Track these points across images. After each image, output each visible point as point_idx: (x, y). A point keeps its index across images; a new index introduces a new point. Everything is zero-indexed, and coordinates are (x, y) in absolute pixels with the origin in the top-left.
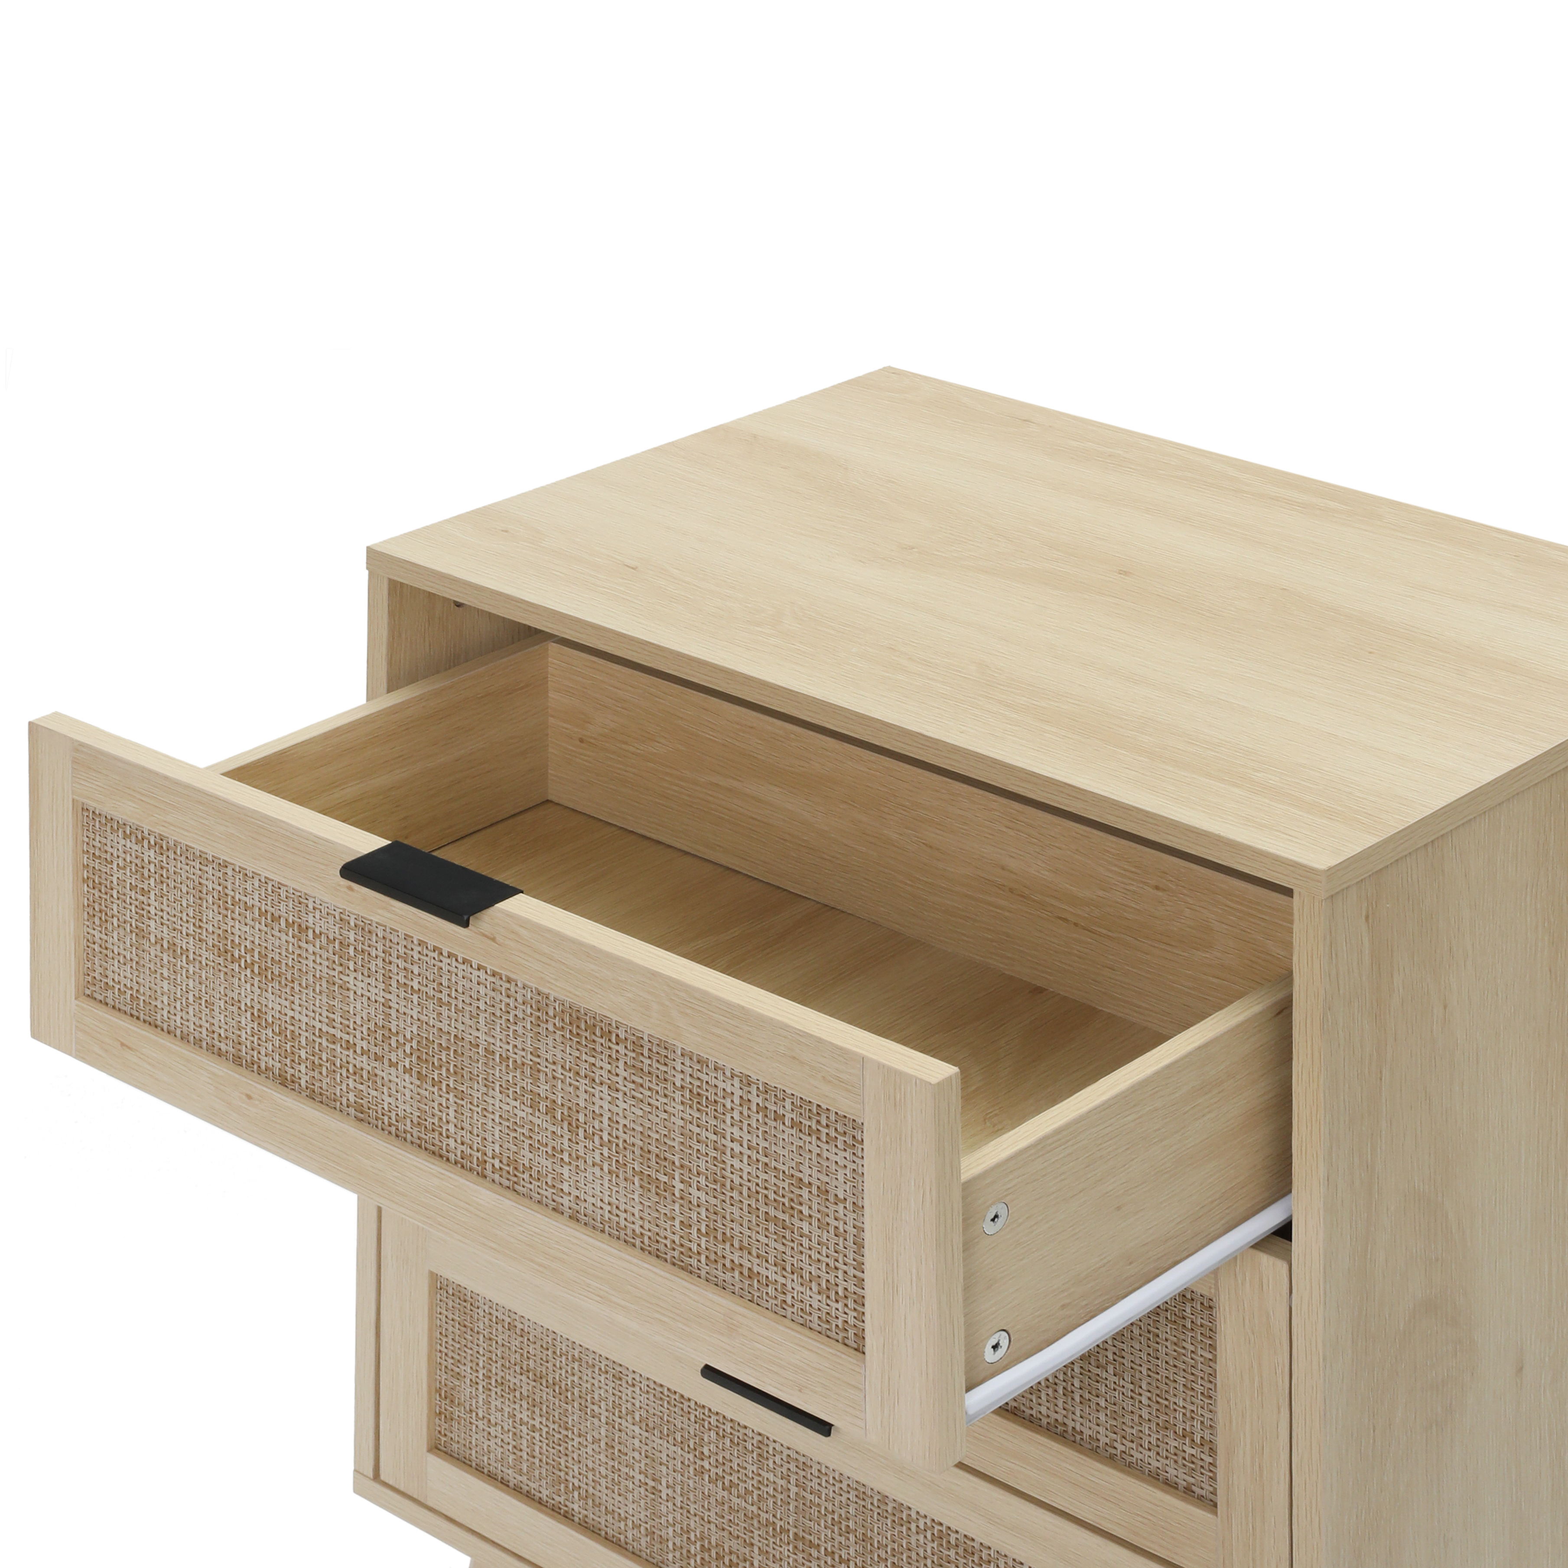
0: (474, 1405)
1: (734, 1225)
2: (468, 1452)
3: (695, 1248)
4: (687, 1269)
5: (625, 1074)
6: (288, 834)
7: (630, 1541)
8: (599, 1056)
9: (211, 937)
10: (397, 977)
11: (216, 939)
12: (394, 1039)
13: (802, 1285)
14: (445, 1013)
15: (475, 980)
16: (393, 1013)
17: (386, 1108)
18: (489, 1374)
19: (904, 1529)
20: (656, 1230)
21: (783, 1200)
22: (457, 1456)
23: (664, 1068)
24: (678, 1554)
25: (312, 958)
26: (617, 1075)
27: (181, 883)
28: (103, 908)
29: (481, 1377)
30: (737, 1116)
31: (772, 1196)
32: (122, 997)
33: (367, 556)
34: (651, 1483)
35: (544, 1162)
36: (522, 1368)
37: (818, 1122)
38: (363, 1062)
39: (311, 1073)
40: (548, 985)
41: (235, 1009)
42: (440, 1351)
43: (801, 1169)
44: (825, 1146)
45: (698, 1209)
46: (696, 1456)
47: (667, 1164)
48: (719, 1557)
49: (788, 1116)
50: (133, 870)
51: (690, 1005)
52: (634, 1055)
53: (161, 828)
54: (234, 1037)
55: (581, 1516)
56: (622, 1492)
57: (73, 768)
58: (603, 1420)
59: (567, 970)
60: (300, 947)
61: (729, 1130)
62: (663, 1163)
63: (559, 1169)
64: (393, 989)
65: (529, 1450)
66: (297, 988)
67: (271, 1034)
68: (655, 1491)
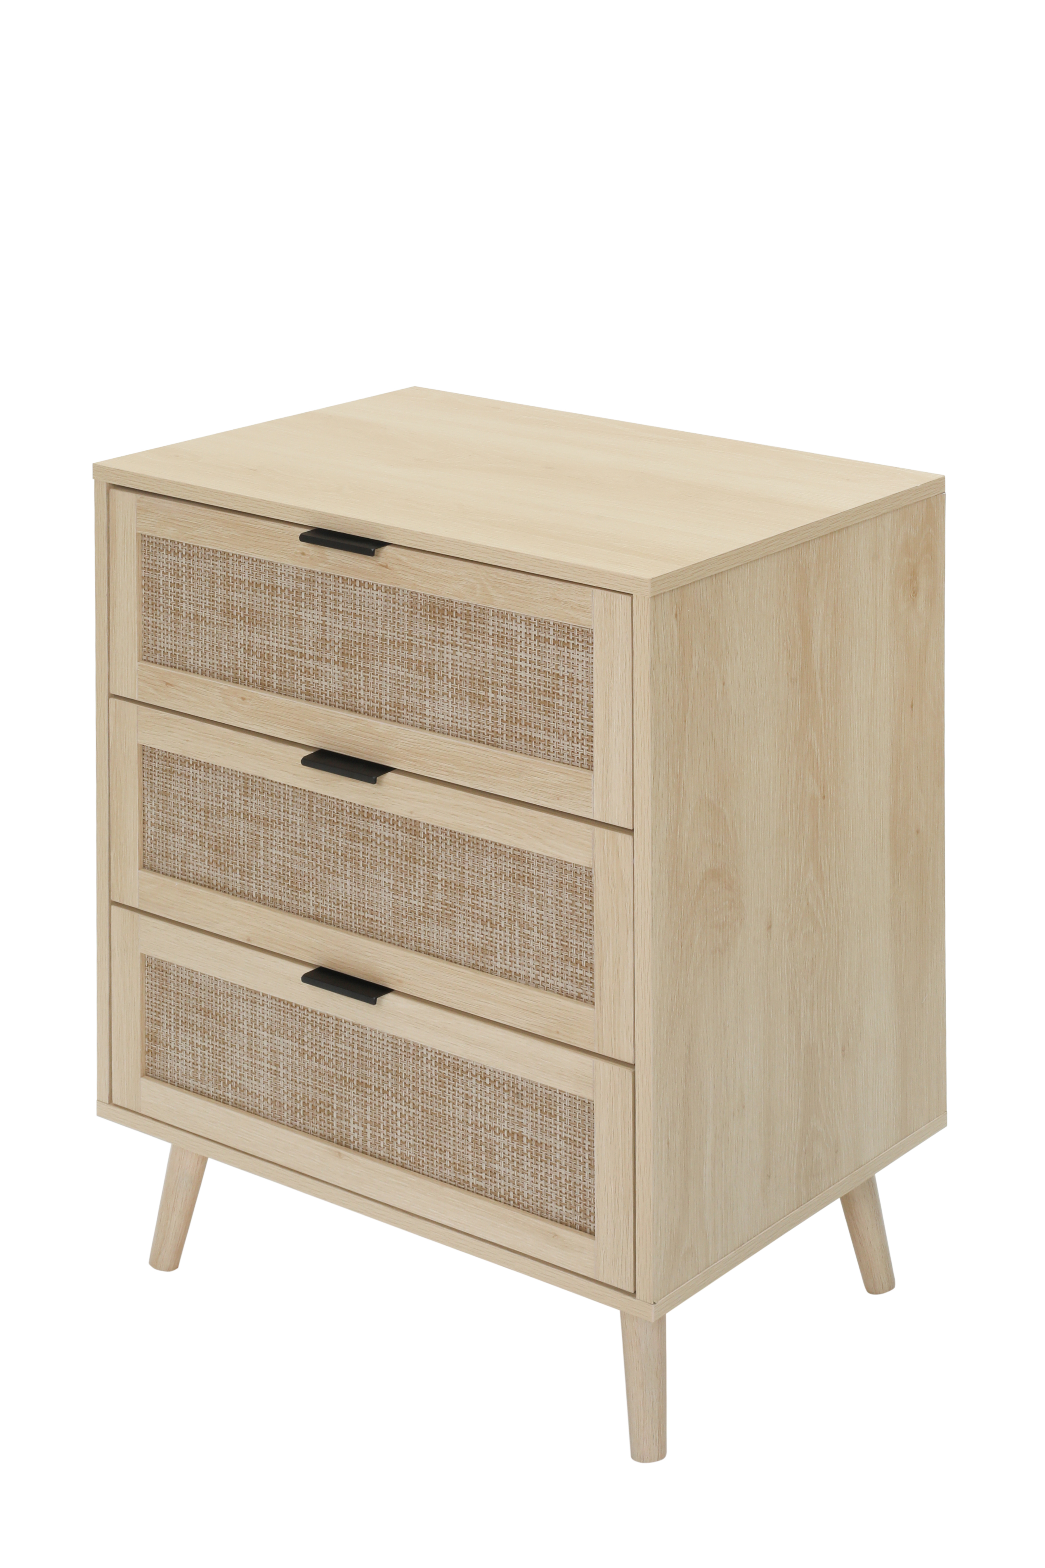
0: (169, 1041)
1: (521, 712)
2: (166, 1073)
3: (500, 731)
4: (495, 745)
5: (461, 635)
7: (262, 1109)
8: (446, 627)
9: (220, 605)
10: (329, 606)
11: (222, 606)
12: (328, 645)
13: (559, 738)
14: (358, 622)
16: (328, 629)
17: (324, 689)
18: (178, 1018)
19: (419, 1063)
20: (478, 725)
21: (548, 689)
22: (158, 1078)
23: (483, 626)
24: (290, 1112)
25: (280, 605)
26: (456, 636)
27: (201, 575)
28: (154, 601)
29: (173, 1021)
30: (523, 646)
31: (543, 688)
32: (166, 656)
33: (93, 470)
34: (274, 1068)
35: (415, 700)
36: (197, 1009)
37: (568, 638)
38: (311, 663)
39: (280, 678)
40: (418, 587)
41: (234, 648)
42: (148, 1009)
43: (559, 668)
44: (571, 651)
45: (502, 707)
46: (300, 1043)
47: (484, 684)
48: (314, 1108)
49: (552, 638)
50: (173, 573)
51: (498, 581)
52: (466, 622)
53: (191, 540)
54: (233, 666)
55: (233, 1101)
56: (257, 1078)
57: (137, 513)
58: (245, 1032)
60: (273, 600)
61: (519, 655)
62: (482, 684)
63: (423, 702)
64: (328, 614)
65: (202, 1064)
66: (271, 626)
67: (255, 659)
68: (276, 1073)
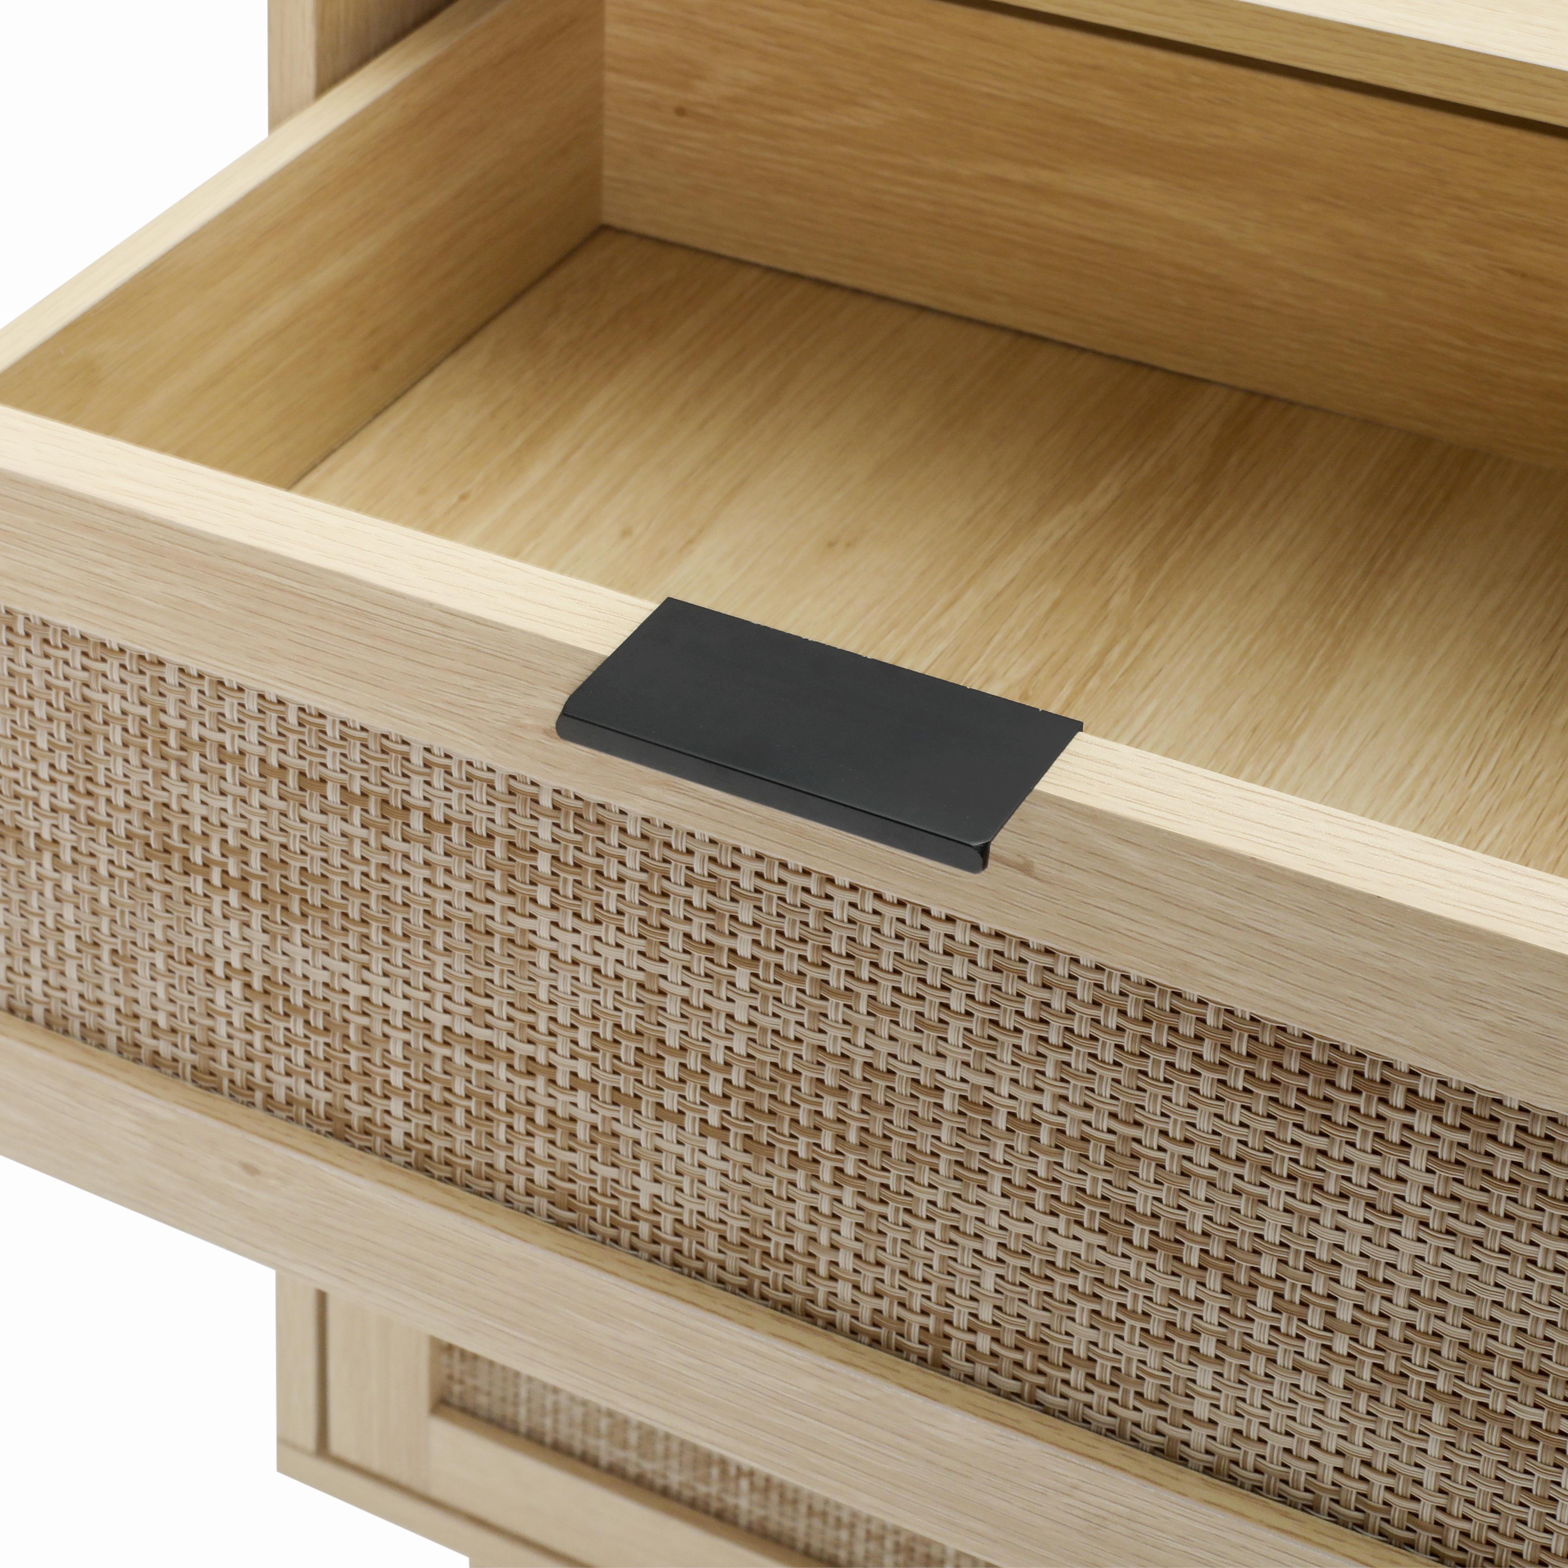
6: (359, 603)
9: (123, 816)
11: (136, 822)
12: (671, 1060)
15: (936, 944)
16: (673, 1005)
17: (645, 1206)
25: (421, 873)
27: (30, 697)
39: (421, 1119)
41: (196, 972)
54: (196, 1030)
59: (1275, 949)
60: (385, 848)
66: (376, 936)
67: (301, 1031)
